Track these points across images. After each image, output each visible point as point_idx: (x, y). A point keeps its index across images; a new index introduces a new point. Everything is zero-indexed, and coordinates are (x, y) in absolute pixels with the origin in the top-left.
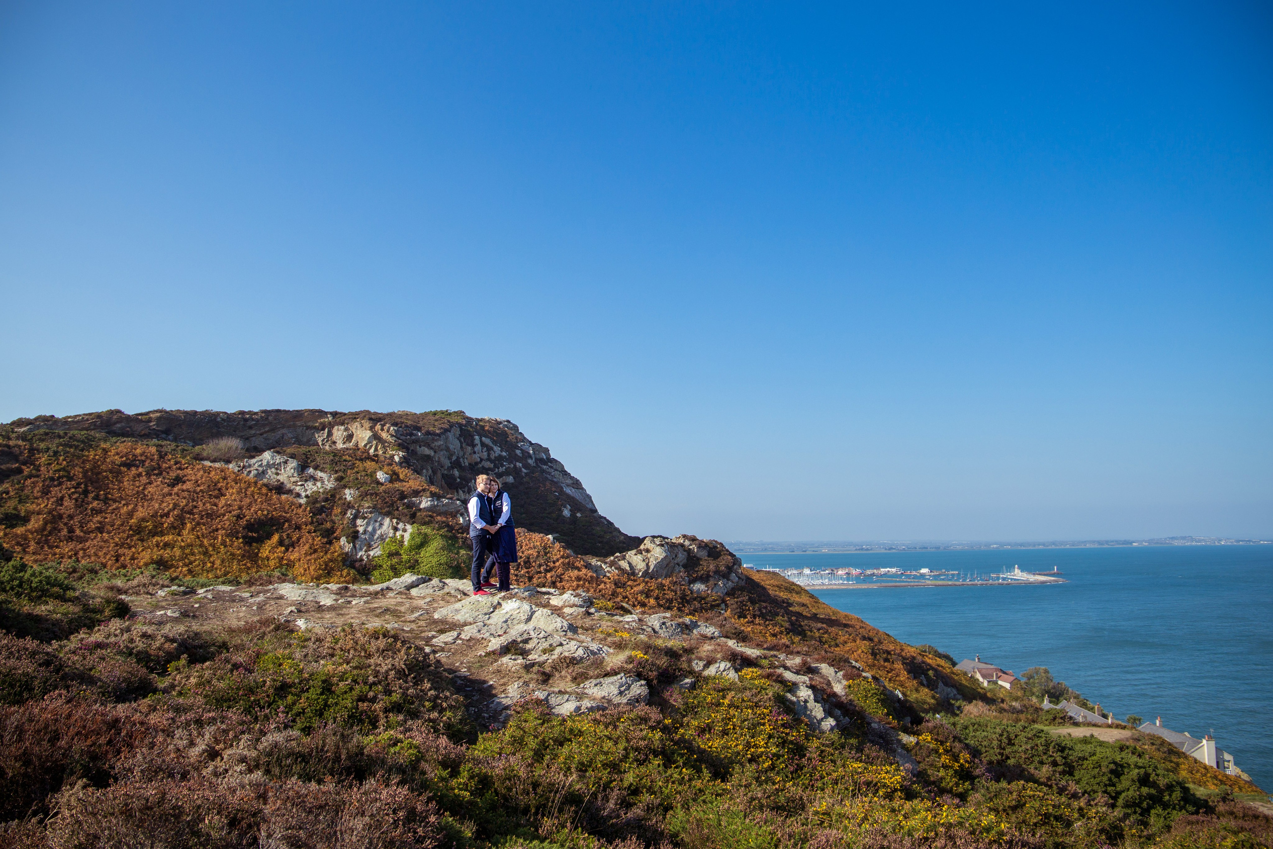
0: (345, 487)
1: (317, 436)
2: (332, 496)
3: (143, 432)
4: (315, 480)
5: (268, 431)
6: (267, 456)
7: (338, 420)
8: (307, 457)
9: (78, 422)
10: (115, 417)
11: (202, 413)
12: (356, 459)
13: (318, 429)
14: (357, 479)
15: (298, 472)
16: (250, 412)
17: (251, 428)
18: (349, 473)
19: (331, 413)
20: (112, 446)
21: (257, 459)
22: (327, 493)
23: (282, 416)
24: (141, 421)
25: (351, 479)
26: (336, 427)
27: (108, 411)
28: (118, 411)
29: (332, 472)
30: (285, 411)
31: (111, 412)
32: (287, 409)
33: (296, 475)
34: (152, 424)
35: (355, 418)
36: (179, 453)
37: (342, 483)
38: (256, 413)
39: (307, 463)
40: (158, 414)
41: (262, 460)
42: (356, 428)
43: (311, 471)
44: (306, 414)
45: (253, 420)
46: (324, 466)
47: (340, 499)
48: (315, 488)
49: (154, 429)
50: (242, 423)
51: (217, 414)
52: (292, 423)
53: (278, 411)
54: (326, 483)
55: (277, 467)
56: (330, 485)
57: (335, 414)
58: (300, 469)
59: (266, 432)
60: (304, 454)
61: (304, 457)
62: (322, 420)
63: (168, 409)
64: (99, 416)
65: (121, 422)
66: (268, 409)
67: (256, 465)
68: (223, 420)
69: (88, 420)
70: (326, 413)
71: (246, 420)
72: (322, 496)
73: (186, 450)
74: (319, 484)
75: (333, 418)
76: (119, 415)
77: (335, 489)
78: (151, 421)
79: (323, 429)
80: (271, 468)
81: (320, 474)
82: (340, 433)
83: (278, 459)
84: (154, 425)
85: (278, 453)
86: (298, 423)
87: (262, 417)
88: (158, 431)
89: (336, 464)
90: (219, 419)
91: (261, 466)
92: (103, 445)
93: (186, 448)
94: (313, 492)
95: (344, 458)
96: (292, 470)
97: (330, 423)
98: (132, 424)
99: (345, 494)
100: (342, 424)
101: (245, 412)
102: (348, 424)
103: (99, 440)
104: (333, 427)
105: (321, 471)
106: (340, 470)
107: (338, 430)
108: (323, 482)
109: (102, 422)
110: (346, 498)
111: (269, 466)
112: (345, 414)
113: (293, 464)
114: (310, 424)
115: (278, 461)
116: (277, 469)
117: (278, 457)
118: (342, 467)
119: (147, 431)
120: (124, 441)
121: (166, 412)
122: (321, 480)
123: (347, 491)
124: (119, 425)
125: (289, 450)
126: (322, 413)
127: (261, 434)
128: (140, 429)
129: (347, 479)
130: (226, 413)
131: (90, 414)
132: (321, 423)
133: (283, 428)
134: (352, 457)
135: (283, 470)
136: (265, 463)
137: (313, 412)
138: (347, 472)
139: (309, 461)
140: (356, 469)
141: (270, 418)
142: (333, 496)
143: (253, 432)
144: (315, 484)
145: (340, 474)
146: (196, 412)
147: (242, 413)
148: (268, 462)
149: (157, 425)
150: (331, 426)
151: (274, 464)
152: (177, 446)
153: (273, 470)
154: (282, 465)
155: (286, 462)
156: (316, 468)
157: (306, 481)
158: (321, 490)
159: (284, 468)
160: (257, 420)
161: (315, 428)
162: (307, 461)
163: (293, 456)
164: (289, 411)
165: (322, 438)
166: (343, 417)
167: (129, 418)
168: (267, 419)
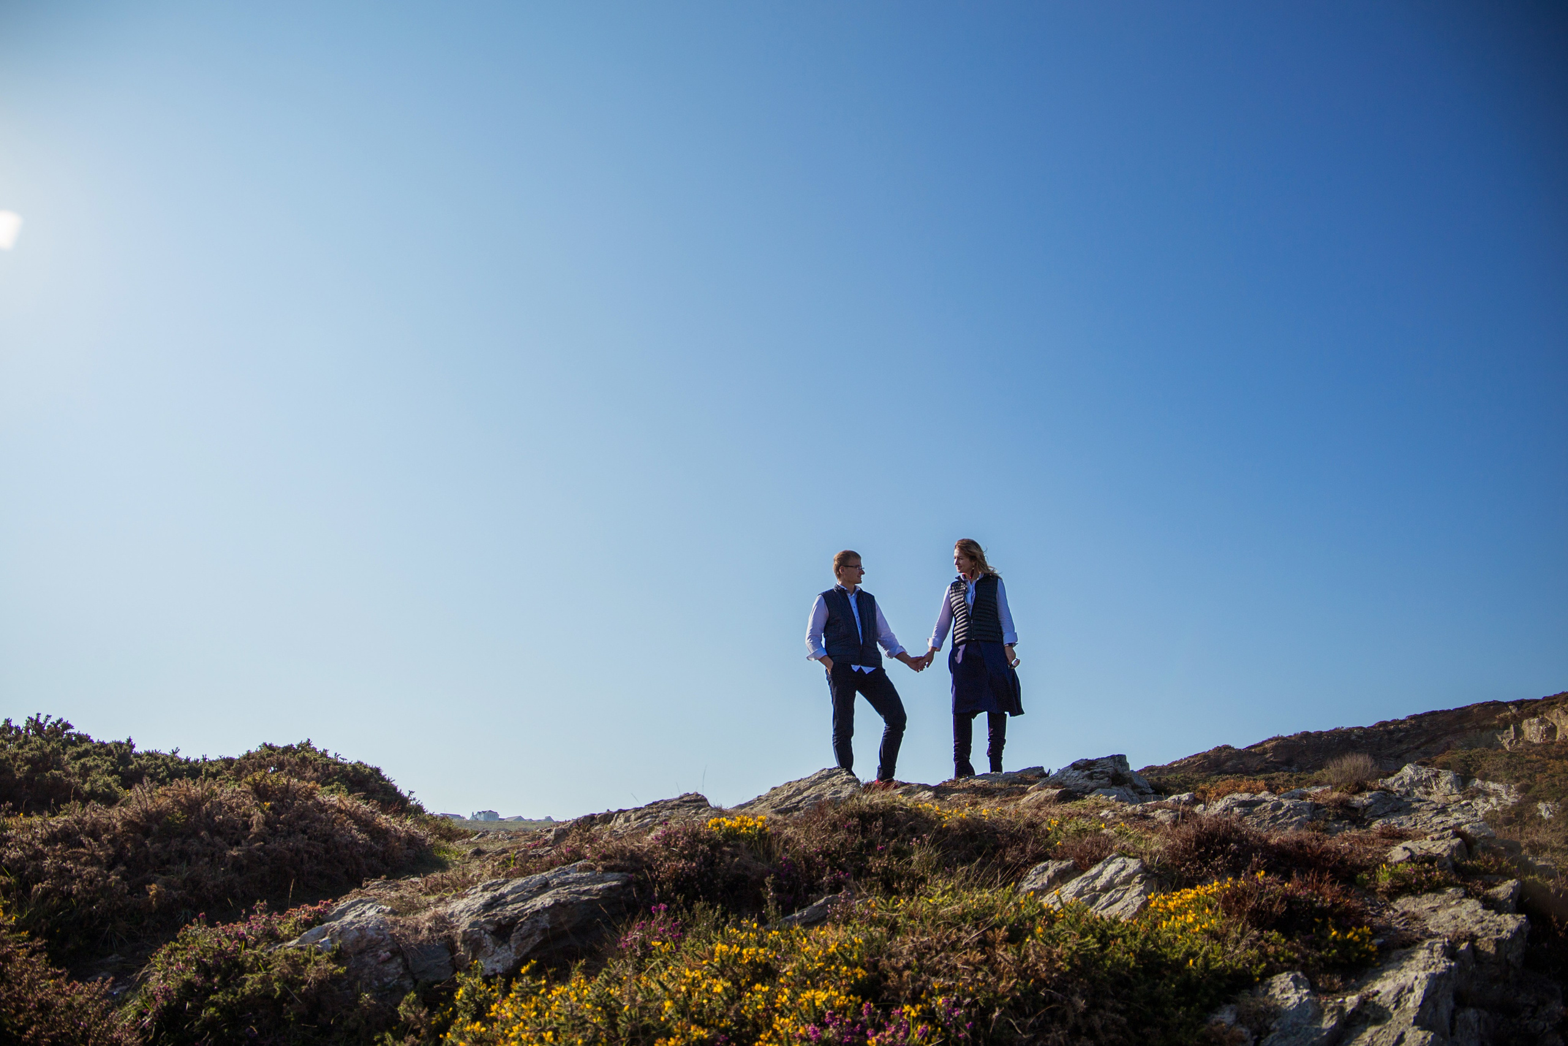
0: (1536, 799)
1: (1499, 738)
2: (1517, 815)
3: (1259, 767)
4: (1486, 795)
5: (1426, 742)
6: (1408, 770)
7: (1526, 711)
8: (1467, 765)
9: (1184, 766)
10: (1224, 754)
11: (1329, 733)
12: (1550, 758)
13: (1499, 728)
14: (1554, 785)
15: (1457, 786)
16: (1394, 722)
17: (1399, 741)
18: (1538, 779)
19: (1513, 703)
20: (1212, 786)
21: (1397, 776)
22: (1509, 811)
23: (1440, 719)
24: (1255, 754)
25: (1543, 786)
26: (1525, 722)
27: (1215, 749)
28: (1227, 747)
29: (1511, 780)
30: (1442, 711)
31: (1219, 749)
32: (1445, 709)
33: (1455, 791)
34: (1268, 756)
35: (1553, 703)
36: (1294, 783)
37: (1530, 794)
38: (1403, 722)
39: (1471, 772)
40: (1274, 743)
41: (1402, 778)
42: (1558, 718)
43: (1478, 782)
44: (1475, 710)
45: (1400, 730)
46: (1496, 773)
47: (1533, 817)
48: (1488, 807)
49: (1272, 761)
50: (1386, 737)
51: (1350, 731)
52: (1457, 726)
53: (1433, 713)
54: (1505, 796)
55: (1426, 783)
56: (1510, 799)
57: (1519, 704)
58: (1460, 783)
59: (1422, 744)
60: (1462, 761)
61: (1462, 765)
62: (1501, 715)
63: (1285, 735)
64: (1205, 756)
65: (1231, 759)
66: (1419, 713)
67: (1396, 785)
68: (1359, 737)
69: (1194, 762)
70: (1506, 704)
71: (1390, 733)
72: (1501, 816)
73: (1302, 779)
74: (1493, 800)
75: (1518, 709)
76: (1228, 750)
77: (1520, 804)
78: (1266, 753)
79: (1507, 727)
80: (1417, 787)
81: (1492, 786)
82: (1533, 728)
83: (1425, 773)
84: (1271, 757)
85: (1424, 764)
86: (1467, 725)
87: (1411, 725)
88: (1277, 762)
89: (1515, 768)
90: (1353, 737)
91: (1402, 785)
92: (1201, 786)
93: (1301, 777)
94: (1487, 813)
95: (1528, 758)
96: (1449, 786)
97: (1514, 716)
98: (1245, 759)
99: (1538, 810)
100: (1534, 715)
101: (1388, 722)
102: (1542, 713)
103: (1197, 781)
104: (1521, 722)
105: (1493, 781)
106: (1524, 776)
107: (1530, 724)
108: (1499, 797)
109: (1210, 763)
110: (1541, 816)
111: (1413, 784)
112: (1536, 701)
113: (1447, 777)
114: (1486, 723)
115: (1424, 776)
116: (1426, 787)
117: (1424, 770)
118: (1526, 772)
119: (1263, 765)
120: (1227, 779)
121: (1283, 738)
122: (1496, 793)
123: (1541, 806)
124: (1229, 764)
125: (1440, 759)
126: (1498, 706)
127: (1417, 748)
128: (1255, 764)
129: (1537, 788)
130: (1361, 728)
131: (1196, 755)
132: (1501, 719)
133: (1446, 734)
134: (1542, 755)
135: (1435, 787)
136: (1407, 780)
137: (1485, 706)
138: (1535, 777)
139: (1472, 769)
140: (1549, 772)
141: (1424, 725)
142: (1519, 815)
143: (1404, 747)
144: (1487, 801)
145: (1525, 781)
146: (1321, 733)
147: (1384, 724)
148: (1411, 779)
149: (1275, 756)
150: (1517, 721)
151: (1420, 780)
152: (1291, 776)
153: (1421, 788)
154: (1432, 780)
155: (1436, 776)
156: (1484, 778)
157: (1472, 798)
158: (1498, 809)
159: (1436, 784)
160: (1407, 731)
161: (1494, 727)
162: (1468, 770)
163: (1446, 766)
164: (1449, 711)
165: (1508, 740)
166: (1534, 706)
167: (1239, 753)
168: (1420, 726)
